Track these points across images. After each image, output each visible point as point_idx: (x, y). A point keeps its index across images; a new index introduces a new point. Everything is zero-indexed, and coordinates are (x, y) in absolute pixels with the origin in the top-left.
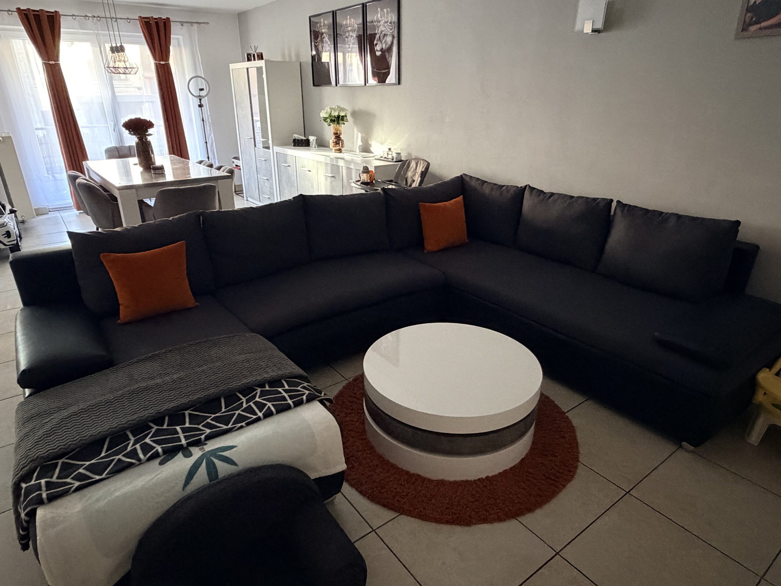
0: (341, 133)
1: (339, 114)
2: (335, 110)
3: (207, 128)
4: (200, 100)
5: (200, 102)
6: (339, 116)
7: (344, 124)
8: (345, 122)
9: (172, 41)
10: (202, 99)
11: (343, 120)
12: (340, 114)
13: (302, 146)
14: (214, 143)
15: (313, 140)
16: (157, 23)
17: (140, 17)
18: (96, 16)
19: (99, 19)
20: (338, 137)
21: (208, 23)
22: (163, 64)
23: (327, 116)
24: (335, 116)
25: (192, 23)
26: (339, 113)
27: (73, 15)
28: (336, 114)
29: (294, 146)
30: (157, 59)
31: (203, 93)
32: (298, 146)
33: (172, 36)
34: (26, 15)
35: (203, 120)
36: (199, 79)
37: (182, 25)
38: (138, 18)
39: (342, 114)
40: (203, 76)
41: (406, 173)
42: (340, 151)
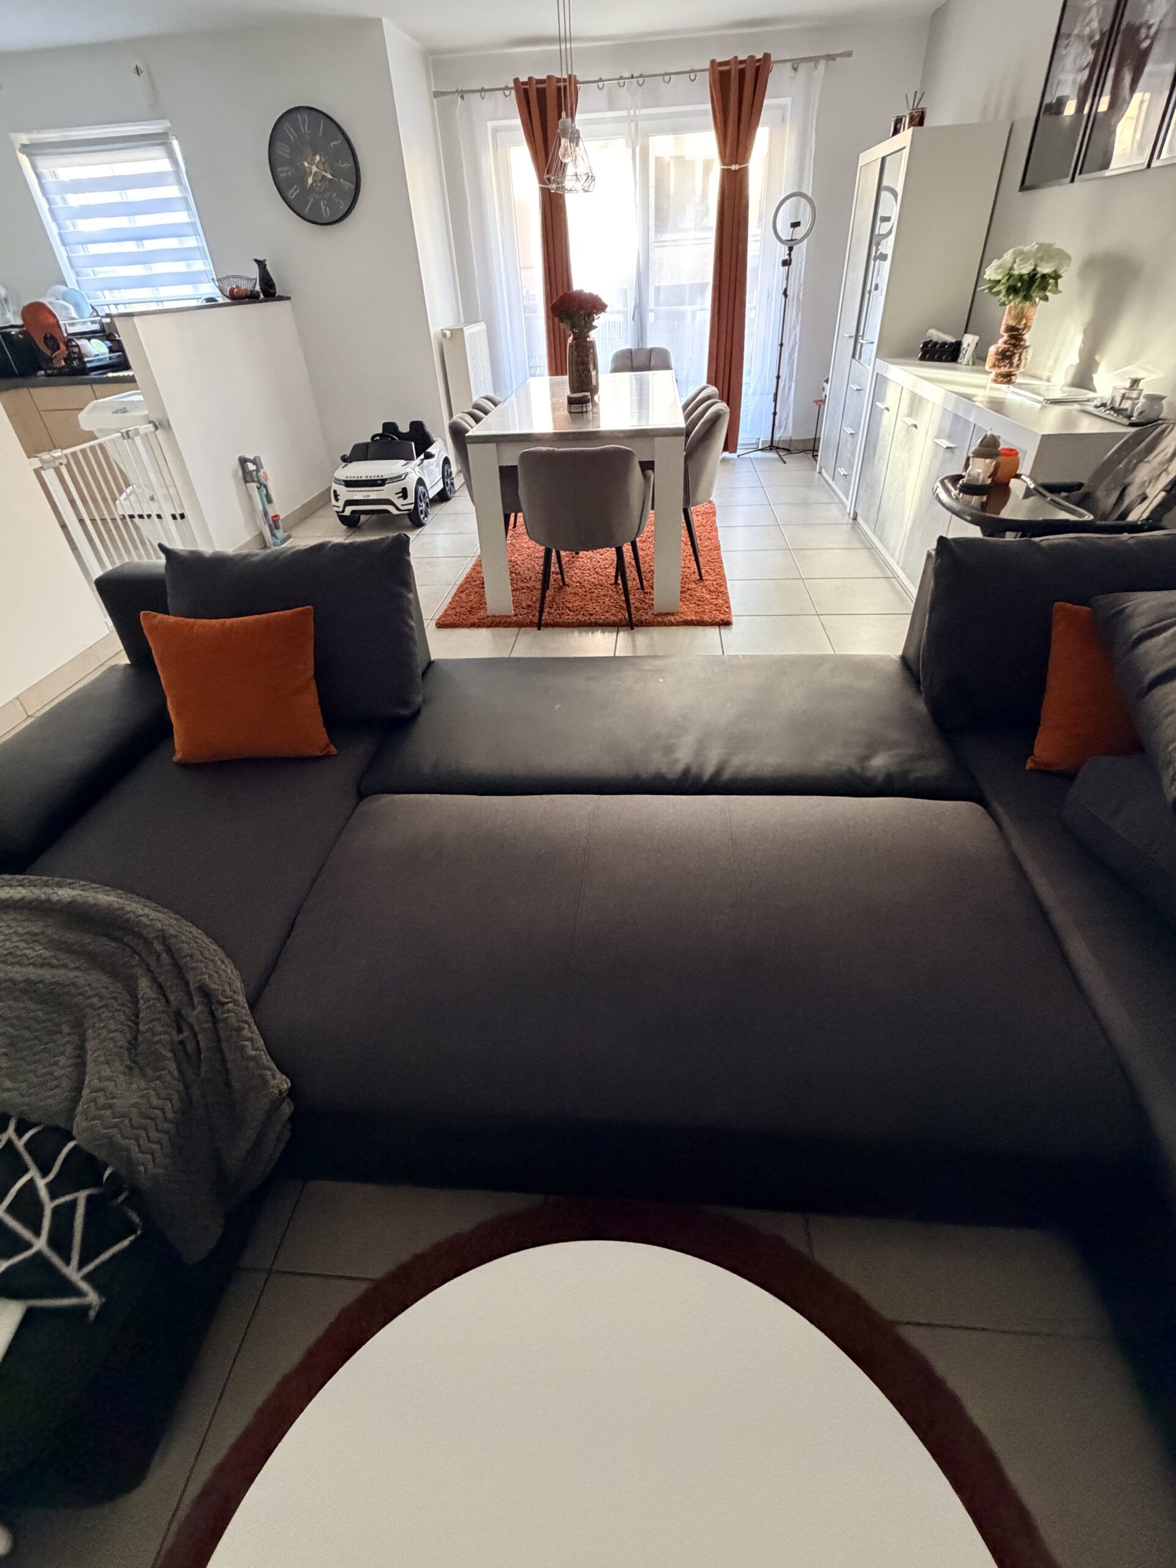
0: (1030, 327)
1: (1034, 270)
2: (1024, 261)
3: (792, 313)
4: (791, 249)
5: (790, 255)
6: (1033, 276)
7: (1046, 299)
8: (1048, 294)
9: (765, 115)
10: (795, 248)
11: (1044, 288)
12: (1038, 269)
13: (939, 360)
14: (797, 345)
15: (969, 345)
16: (742, 72)
17: (713, 62)
18: (635, 75)
19: (641, 80)
20: (1016, 336)
21: (849, 54)
22: (735, 171)
23: (999, 277)
24: (1021, 276)
25: (815, 60)
26: (1036, 266)
27: (601, 80)
28: (1026, 270)
29: (922, 358)
30: (727, 160)
31: (800, 232)
32: (931, 359)
33: (766, 102)
34: (526, 91)
35: (785, 293)
36: (803, 200)
37: (795, 69)
38: (707, 65)
39: (1045, 269)
40: (810, 195)
41: (1132, 469)
42: (1007, 378)
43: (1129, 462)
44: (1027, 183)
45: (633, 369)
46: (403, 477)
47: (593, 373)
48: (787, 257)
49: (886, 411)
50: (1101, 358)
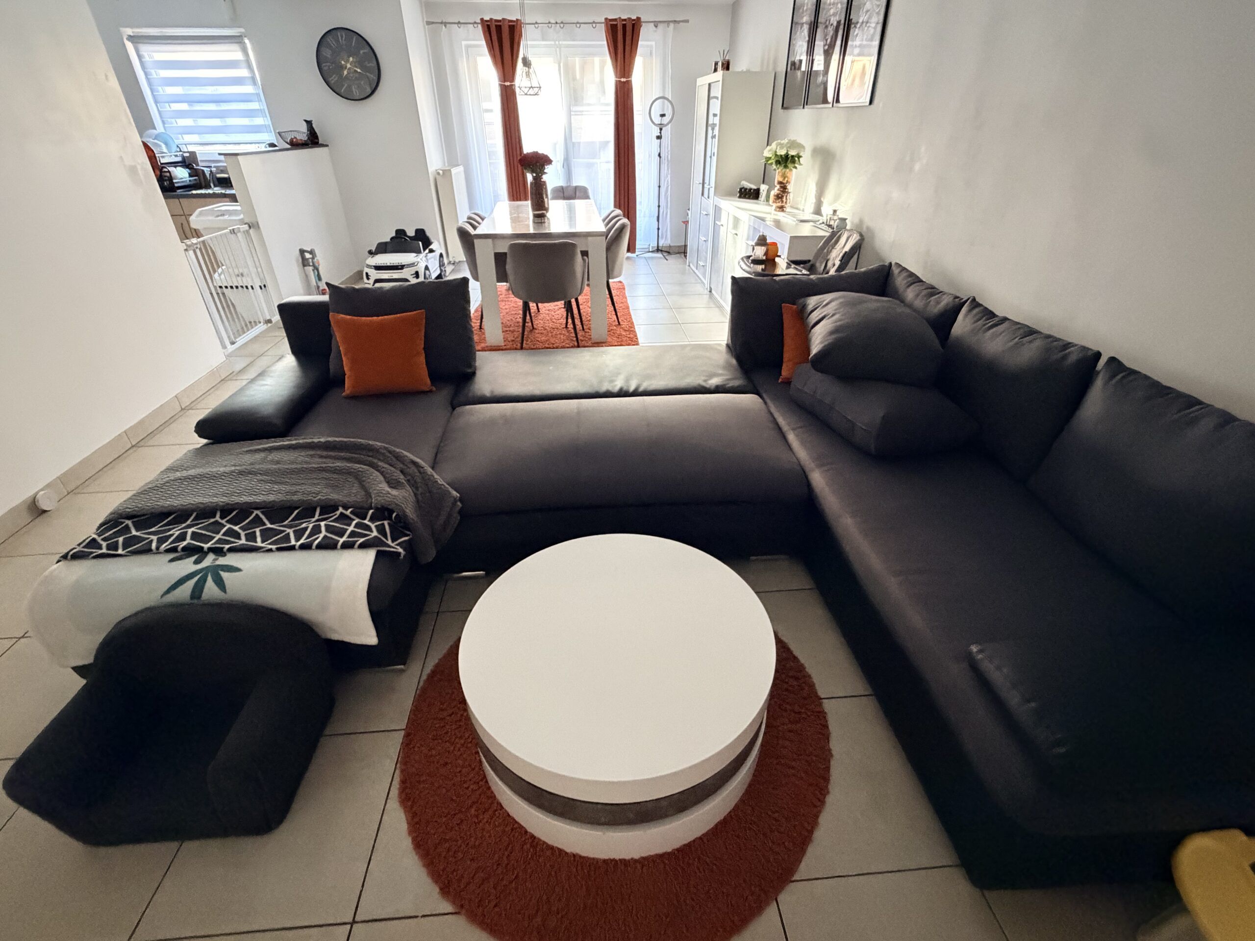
0: (790, 182)
1: (787, 153)
2: (782, 148)
3: (664, 167)
4: (661, 129)
5: (661, 133)
6: (787, 156)
7: (796, 168)
8: (796, 165)
9: (640, 50)
10: (664, 129)
11: (794, 162)
12: (789, 153)
13: (749, 198)
14: (669, 187)
15: (763, 191)
16: (624, 26)
17: (606, 19)
18: (558, 22)
19: (562, 25)
20: (784, 188)
21: (687, 21)
22: (624, 82)
23: (770, 156)
24: (781, 156)
25: (668, 22)
26: (788, 151)
27: (536, 23)
28: (783, 152)
29: (740, 197)
30: (618, 76)
31: (666, 120)
32: (745, 197)
33: (640, 43)
34: (488, 26)
35: (659, 155)
36: (666, 101)
37: (656, 27)
38: (603, 20)
39: (792, 153)
40: (670, 99)
42: (782, 208)
43: (829, 248)
44: (784, 106)
45: (565, 198)
46: (416, 264)
47: (546, 200)
48: (659, 134)
49: (721, 227)
50: (824, 199)
